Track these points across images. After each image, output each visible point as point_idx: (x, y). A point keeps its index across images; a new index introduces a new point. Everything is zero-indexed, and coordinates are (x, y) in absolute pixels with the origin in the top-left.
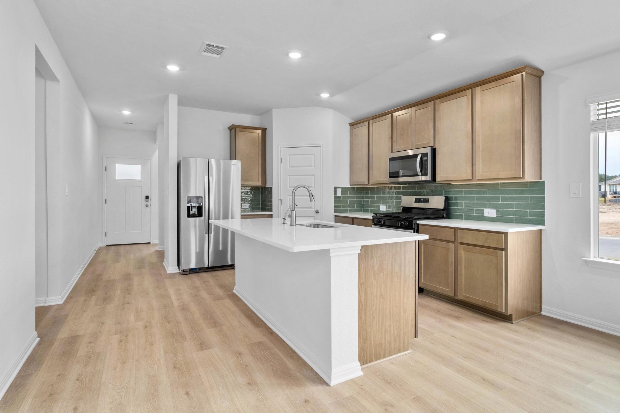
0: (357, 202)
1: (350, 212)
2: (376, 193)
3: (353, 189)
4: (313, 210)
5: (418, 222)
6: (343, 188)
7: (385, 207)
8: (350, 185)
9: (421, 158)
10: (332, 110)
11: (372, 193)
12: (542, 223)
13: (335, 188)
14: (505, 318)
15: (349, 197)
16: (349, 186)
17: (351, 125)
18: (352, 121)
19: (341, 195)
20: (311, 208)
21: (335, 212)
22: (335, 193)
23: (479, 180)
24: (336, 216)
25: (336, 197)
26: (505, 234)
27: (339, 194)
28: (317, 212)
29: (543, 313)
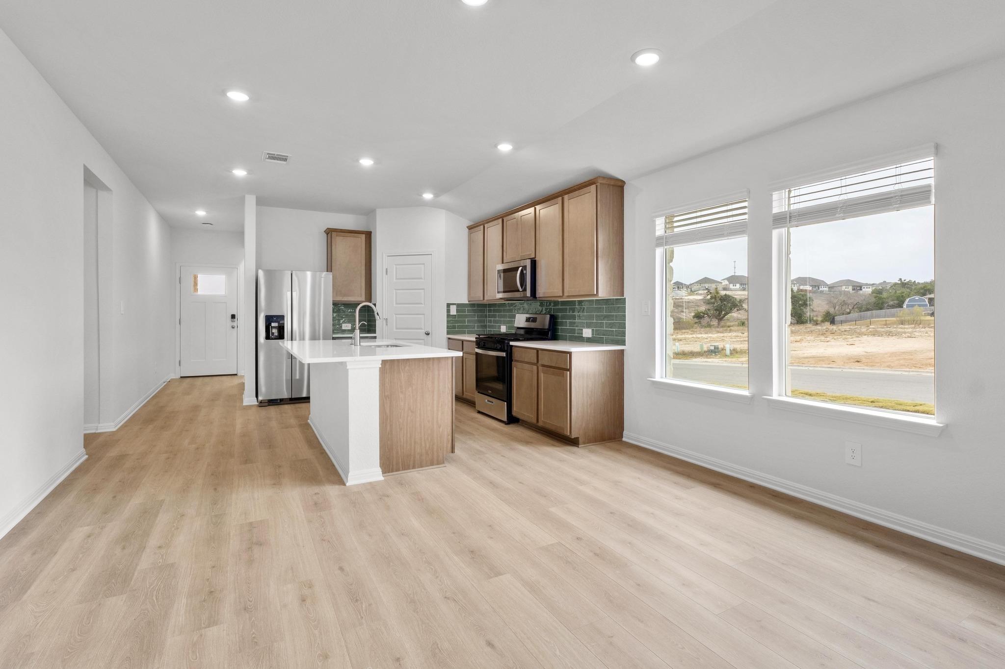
0: (479, 321)
1: (468, 333)
2: (500, 311)
3: (473, 305)
4: (424, 331)
5: (512, 343)
6: (458, 305)
7: (505, 327)
8: (469, 301)
9: (522, 271)
10: (444, 211)
11: (495, 311)
12: (623, 343)
13: (449, 305)
14: (572, 442)
15: (466, 316)
16: (467, 302)
17: (470, 228)
18: (470, 223)
19: (457, 312)
20: (421, 329)
21: (448, 333)
22: (448, 311)
23: (569, 296)
24: (449, 338)
25: (449, 316)
26: (570, 353)
27: (453, 311)
28: (428, 334)
29: (624, 439)
